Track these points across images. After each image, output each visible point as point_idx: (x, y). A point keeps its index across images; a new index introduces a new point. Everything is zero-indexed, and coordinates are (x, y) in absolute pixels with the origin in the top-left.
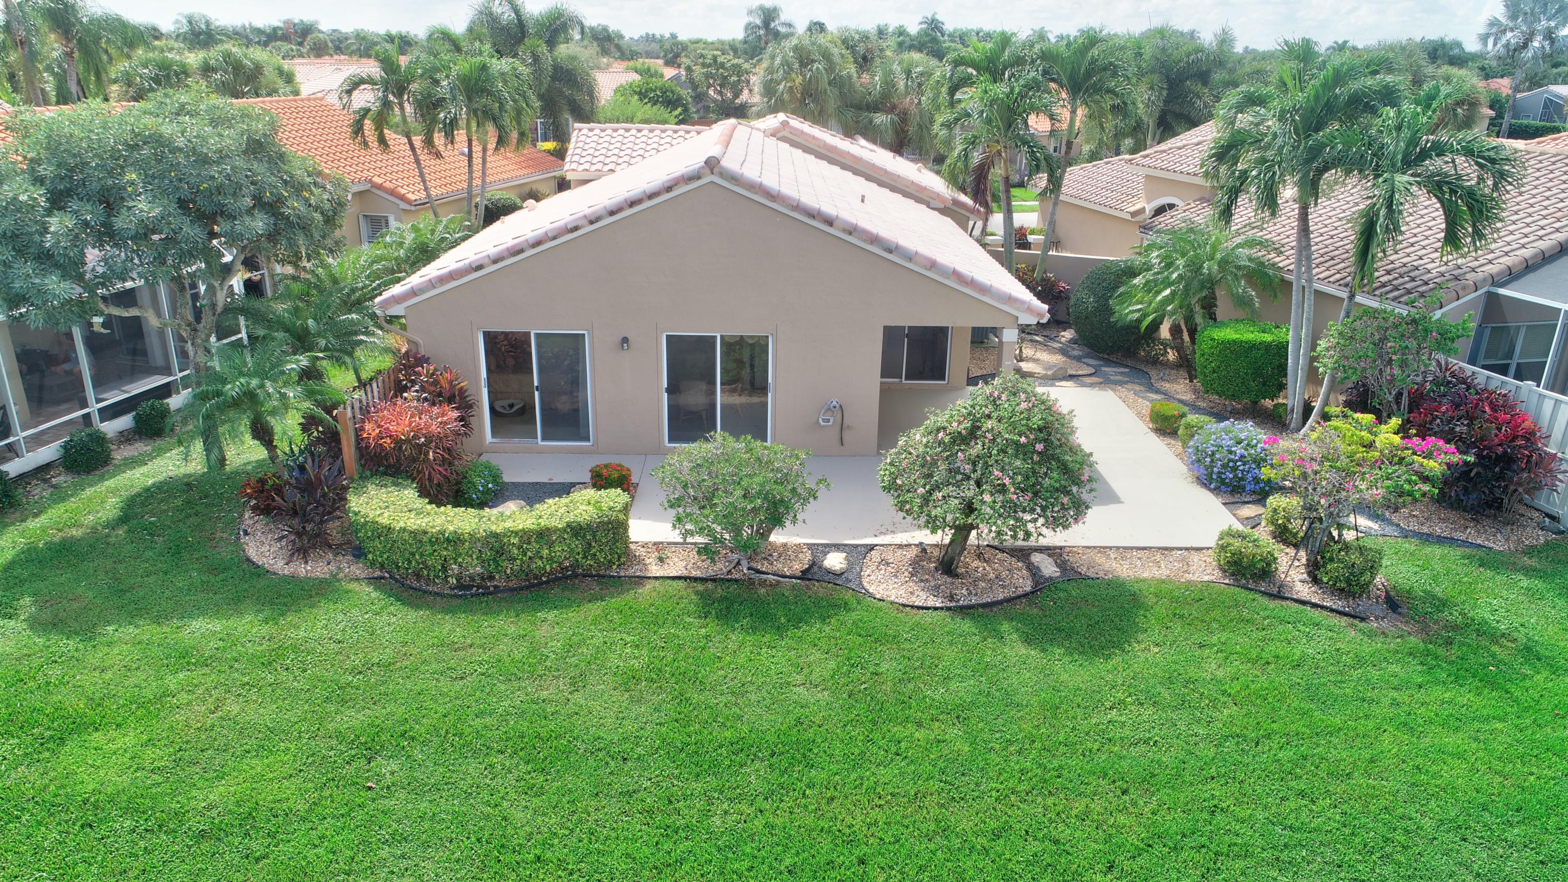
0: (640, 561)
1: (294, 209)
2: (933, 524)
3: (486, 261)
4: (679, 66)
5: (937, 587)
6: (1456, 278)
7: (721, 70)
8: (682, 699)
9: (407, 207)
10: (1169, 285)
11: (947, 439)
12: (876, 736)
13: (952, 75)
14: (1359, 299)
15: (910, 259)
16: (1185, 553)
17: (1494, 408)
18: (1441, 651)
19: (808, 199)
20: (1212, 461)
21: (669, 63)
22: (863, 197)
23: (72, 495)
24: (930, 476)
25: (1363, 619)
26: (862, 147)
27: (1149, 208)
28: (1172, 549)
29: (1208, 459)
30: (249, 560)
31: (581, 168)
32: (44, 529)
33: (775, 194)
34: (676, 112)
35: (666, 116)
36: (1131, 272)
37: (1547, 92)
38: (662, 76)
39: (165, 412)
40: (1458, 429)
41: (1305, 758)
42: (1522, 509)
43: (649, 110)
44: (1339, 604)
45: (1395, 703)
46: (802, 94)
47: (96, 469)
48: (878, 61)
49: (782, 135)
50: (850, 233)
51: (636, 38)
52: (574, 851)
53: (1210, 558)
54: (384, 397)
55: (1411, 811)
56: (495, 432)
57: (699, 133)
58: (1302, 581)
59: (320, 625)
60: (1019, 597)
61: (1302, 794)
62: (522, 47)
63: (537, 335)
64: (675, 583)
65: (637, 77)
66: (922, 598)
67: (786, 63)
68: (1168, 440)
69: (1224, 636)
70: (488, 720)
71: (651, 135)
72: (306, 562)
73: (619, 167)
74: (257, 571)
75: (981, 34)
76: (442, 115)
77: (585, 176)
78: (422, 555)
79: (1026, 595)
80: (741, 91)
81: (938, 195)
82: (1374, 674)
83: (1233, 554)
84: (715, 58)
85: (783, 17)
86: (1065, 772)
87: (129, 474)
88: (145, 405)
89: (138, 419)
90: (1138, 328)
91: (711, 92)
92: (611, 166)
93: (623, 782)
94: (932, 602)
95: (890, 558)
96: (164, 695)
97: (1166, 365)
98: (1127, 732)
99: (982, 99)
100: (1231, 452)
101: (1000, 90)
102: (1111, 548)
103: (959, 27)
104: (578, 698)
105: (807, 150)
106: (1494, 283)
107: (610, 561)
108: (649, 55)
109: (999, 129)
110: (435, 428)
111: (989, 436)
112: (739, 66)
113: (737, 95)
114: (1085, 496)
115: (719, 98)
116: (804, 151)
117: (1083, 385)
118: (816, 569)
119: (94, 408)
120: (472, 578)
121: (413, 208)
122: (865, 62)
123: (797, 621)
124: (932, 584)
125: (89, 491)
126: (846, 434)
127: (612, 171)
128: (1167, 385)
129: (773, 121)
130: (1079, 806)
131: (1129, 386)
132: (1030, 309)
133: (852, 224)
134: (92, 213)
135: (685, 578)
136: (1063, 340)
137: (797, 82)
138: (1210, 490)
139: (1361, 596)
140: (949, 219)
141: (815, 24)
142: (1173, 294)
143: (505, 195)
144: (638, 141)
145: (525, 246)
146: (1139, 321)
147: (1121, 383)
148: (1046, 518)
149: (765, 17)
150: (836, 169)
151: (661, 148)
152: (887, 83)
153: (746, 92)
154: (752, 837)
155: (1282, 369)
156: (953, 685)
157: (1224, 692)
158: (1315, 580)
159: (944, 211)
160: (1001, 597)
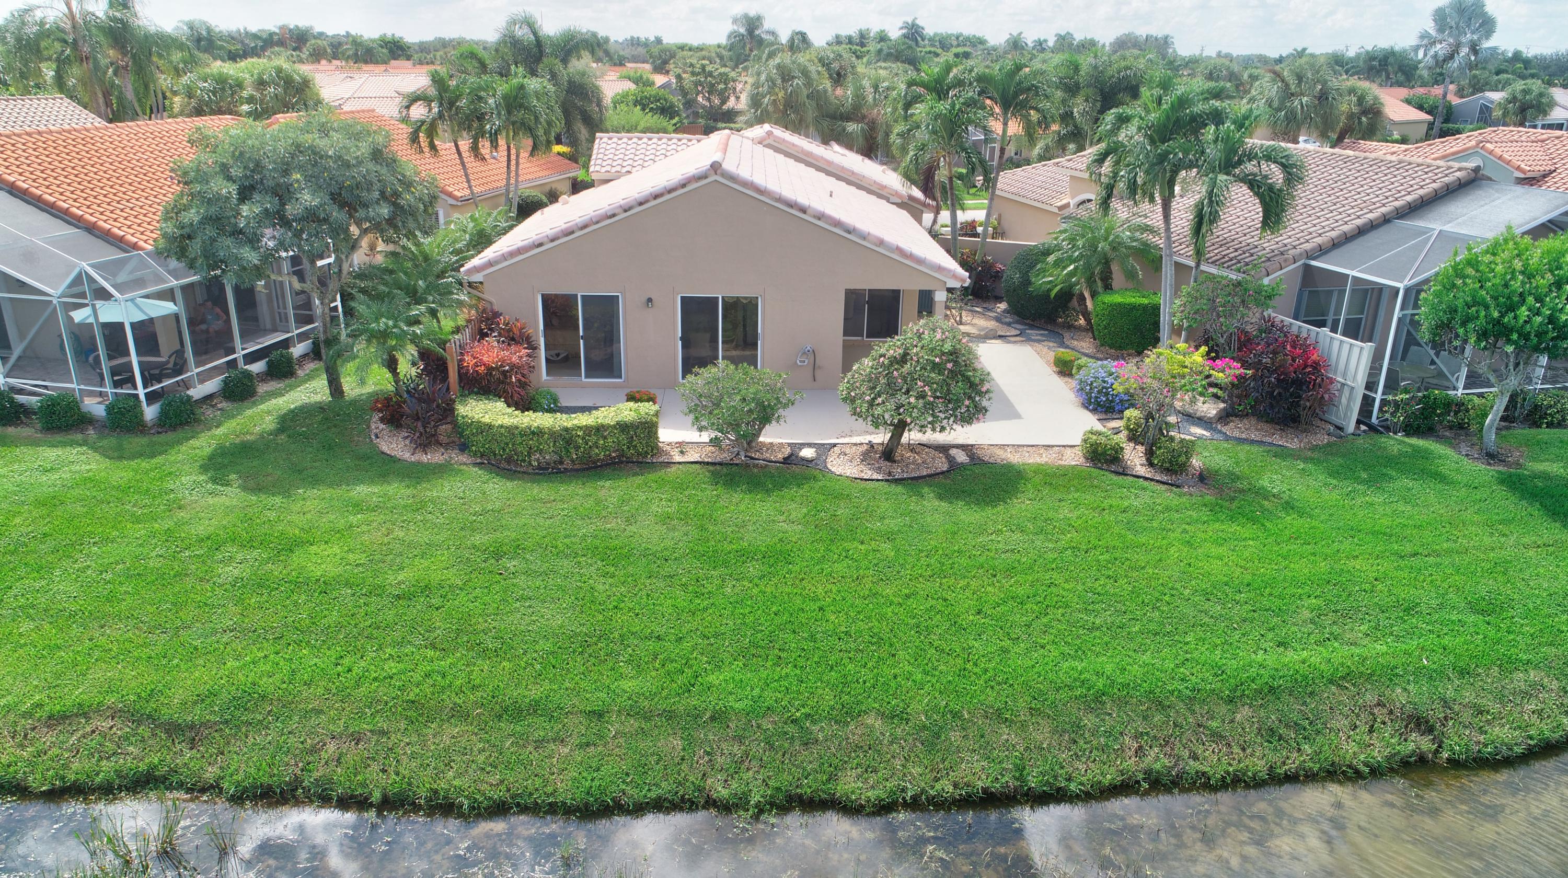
0: (667, 453)
1: (407, 200)
2: (877, 423)
3: (546, 240)
4: (667, 72)
5: (880, 468)
6: (1282, 254)
7: (709, 79)
8: (702, 528)
9: (454, 202)
10: (1075, 261)
11: (886, 362)
12: (833, 548)
13: (906, 94)
14: (1203, 268)
15: (864, 238)
16: (1062, 449)
17: (1294, 346)
18: (1227, 504)
19: (788, 193)
20: (1091, 389)
21: (660, 68)
22: (831, 192)
23: (237, 415)
24: (874, 388)
25: (1178, 487)
26: (835, 152)
27: (1073, 202)
28: (1053, 446)
29: (1088, 388)
30: (383, 453)
31: (603, 170)
32: (226, 435)
33: (763, 189)
34: (674, 121)
35: (665, 124)
36: (1047, 252)
37: (1483, 98)
38: (653, 83)
39: (289, 359)
40: (1264, 360)
41: (1116, 559)
42: (1319, 423)
43: (650, 119)
44: (1165, 478)
45: (1185, 531)
46: (784, 106)
47: (246, 398)
48: (850, 78)
49: (767, 143)
50: (819, 219)
51: (621, 41)
52: (639, 604)
53: (1078, 452)
54: (473, 339)
55: (1178, 586)
56: (548, 374)
57: (699, 141)
58: (1142, 465)
59: (446, 489)
60: (938, 474)
61: (1109, 577)
62: (541, 65)
63: (582, 296)
64: (693, 466)
65: (631, 86)
66: (868, 474)
67: (770, 79)
68: (1067, 379)
69: (1076, 495)
70: (574, 540)
71: (660, 143)
72: (426, 454)
73: (634, 169)
74: (392, 459)
75: (961, 39)
76: (488, 127)
77: (607, 176)
78: (513, 445)
79: (943, 473)
80: (728, 98)
81: (897, 192)
82: (1177, 516)
83: (1092, 445)
84: (703, 67)
85: (767, 25)
86: (956, 566)
87: (274, 401)
88: (275, 354)
89: (270, 365)
90: (1049, 296)
91: (700, 99)
92: (628, 168)
93: (667, 570)
94: (876, 476)
95: (848, 451)
96: (351, 526)
97: (1080, 329)
98: (1000, 546)
99: (928, 114)
100: (1104, 382)
101: (943, 107)
102: (1008, 446)
103: (939, 32)
104: (633, 528)
105: (788, 155)
106: (1308, 257)
107: (646, 452)
108: (635, 59)
109: (943, 138)
110: (515, 359)
111: (915, 358)
112: (726, 74)
113: (724, 101)
114: (985, 403)
115: (708, 104)
116: (785, 156)
117: (1009, 342)
118: (794, 457)
119: (239, 354)
120: (548, 464)
121: (459, 204)
122: (838, 78)
123: (780, 486)
124: (877, 466)
125: (249, 412)
126: (818, 373)
127: (629, 172)
128: (1076, 343)
129: (759, 131)
130: (962, 583)
131: (1046, 343)
132: (955, 276)
133: (820, 212)
134: (270, 202)
135: (700, 463)
136: (999, 310)
137: (780, 95)
138: (1090, 411)
139: (1181, 474)
140: (905, 212)
141: (797, 34)
142: (1076, 268)
143: (534, 193)
144: (649, 148)
145: (575, 228)
146: (1050, 290)
147: (1039, 341)
148: (956, 417)
149: (749, 25)
150: (812, 171)
151: (668, 154)
152: (857, 96)
153: (732, 99)
154: (751, 598)
155: (1156, 325)
156: (887, 521)
157: (1070, 525)
158: (1151, 464)
159: (901, 205)
160: (925, 473)
